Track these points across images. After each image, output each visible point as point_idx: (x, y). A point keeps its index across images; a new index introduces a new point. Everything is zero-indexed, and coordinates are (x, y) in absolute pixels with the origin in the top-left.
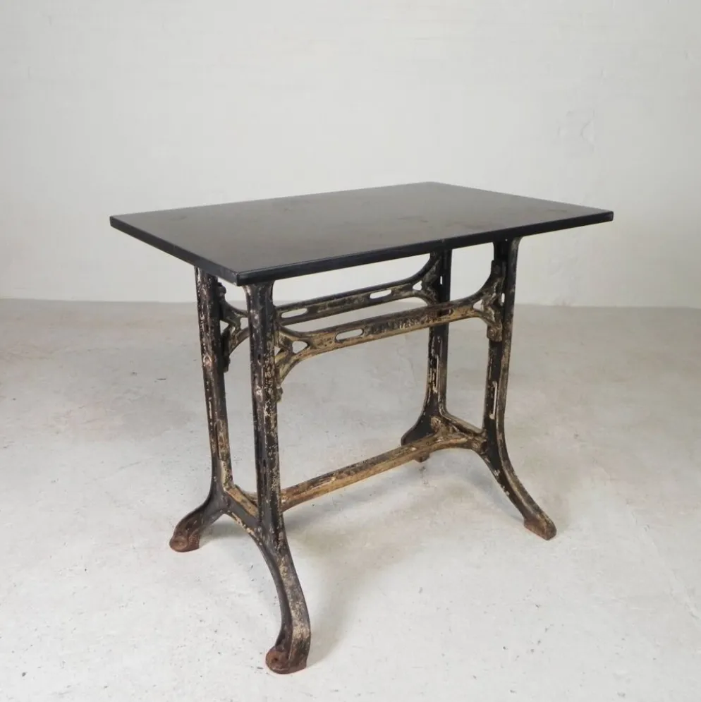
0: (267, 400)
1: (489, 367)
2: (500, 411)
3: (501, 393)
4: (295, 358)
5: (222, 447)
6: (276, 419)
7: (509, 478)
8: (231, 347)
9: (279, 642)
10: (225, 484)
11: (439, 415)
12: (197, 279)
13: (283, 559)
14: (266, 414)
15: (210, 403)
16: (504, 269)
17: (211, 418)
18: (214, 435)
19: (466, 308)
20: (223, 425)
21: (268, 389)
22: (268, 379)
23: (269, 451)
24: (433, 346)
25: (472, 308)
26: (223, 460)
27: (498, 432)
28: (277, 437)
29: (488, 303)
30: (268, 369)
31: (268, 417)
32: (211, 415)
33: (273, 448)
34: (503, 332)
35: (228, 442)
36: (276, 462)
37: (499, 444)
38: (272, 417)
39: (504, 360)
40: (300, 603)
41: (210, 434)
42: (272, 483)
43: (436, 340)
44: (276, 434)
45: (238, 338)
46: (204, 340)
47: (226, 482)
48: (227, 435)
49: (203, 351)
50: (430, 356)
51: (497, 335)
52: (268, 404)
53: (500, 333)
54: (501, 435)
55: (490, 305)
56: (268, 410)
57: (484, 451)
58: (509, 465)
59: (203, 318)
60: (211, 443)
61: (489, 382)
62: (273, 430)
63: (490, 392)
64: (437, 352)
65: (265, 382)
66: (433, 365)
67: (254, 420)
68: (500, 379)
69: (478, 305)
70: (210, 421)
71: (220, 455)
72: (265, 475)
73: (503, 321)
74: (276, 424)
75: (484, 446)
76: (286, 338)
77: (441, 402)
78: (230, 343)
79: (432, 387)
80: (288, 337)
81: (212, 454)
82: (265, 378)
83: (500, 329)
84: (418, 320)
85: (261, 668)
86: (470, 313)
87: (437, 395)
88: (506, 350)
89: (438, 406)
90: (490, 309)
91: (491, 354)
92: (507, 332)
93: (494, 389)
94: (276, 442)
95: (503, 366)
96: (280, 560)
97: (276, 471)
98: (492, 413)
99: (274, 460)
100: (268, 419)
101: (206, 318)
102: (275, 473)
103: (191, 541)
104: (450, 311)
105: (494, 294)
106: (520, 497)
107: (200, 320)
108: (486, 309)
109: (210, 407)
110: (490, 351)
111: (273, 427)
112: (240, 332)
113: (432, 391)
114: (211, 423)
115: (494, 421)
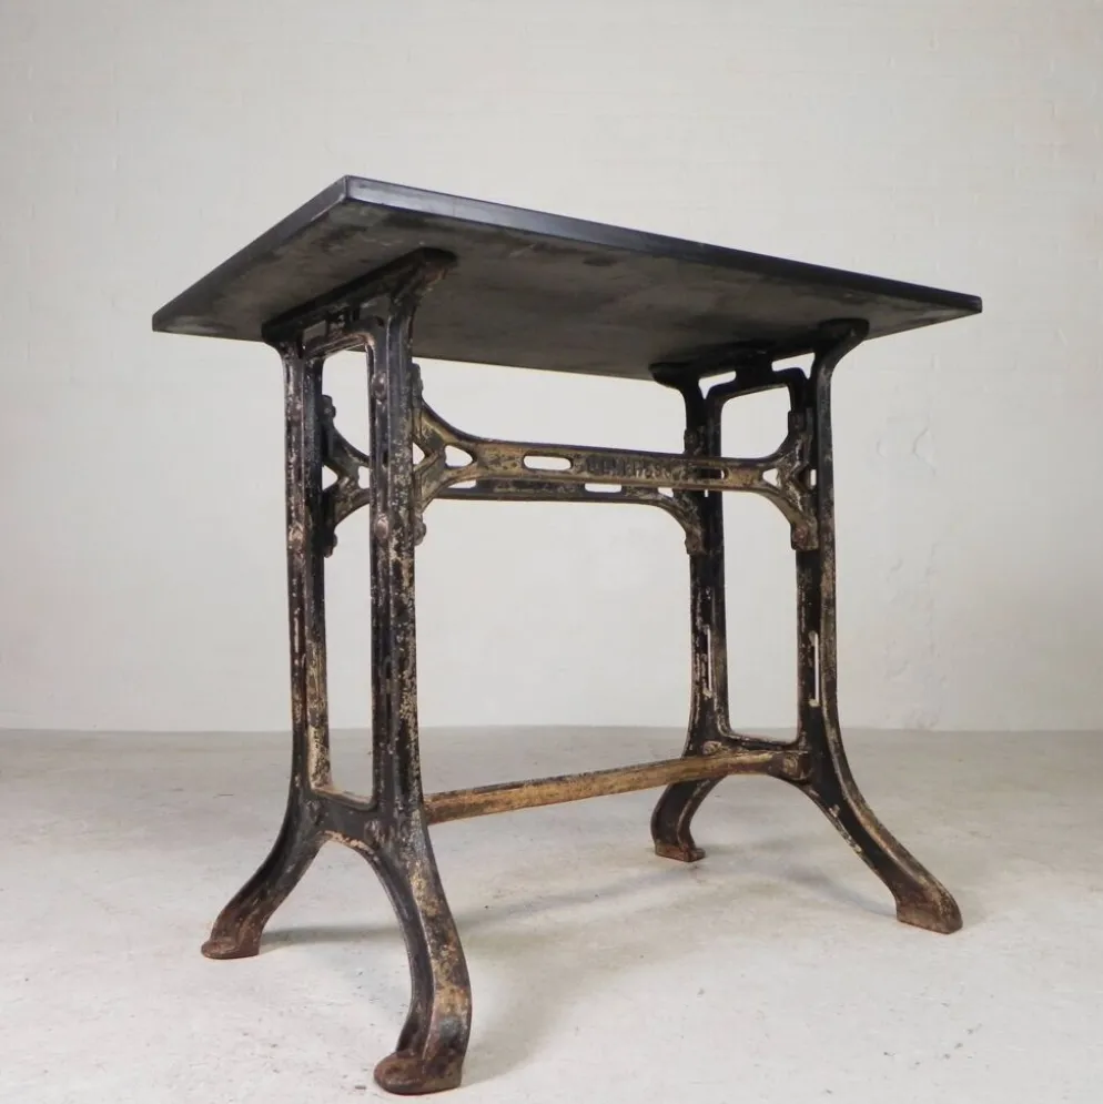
0: (396, 527)
1: (799, 609)
2: (827, 684)
3: (826, 647)
4: (449, 474)
5: (313, 697)
6: (411, 570)
7: (858, 813)
8: (340, 511)
9: (404, 1042)
10: (315, 776)
11: (718, 737)
12: (287, 390)
13: (418, 864)
14: (393, 555)
15: (296, 620)
16: (810, 420)
17: (297, 650)
18: (299, 686)
19: (751, 474)
20: (317, 653)
21: (399, 509)
22: (400, 488)
23: (398, 633)
24: (699, 610)
25: (760, 479)
26: (313, 725)
27: (828, 727)
28: (413, 606)
29: (787, 476)
30: (401, 468)
31: (397, 561)
32: (297, 644)
33: (404, 628)
34: (818, 531)
35: (325, 691)
36: (410, 658)
37: (832, 748)
38: (405, 563)
39: (824, 584)
40: (451, 948)
41: (293, 683)
42: (402, 701)
43: (704, 596)
44: (413, 600)
45: (353, 500)
46: (292, 499)
47: (317, 773)
48: (323, 674)
49: (290, 521)
50: (695, 630)
51: (808, 537)
52: (398, 537)
53: (814, 532)
54: (834, 731)
55: (790, 479)
56: (398, 549)
57: (806, 772)
58: (854, 788)
59: (293, 460)
60: (294, 701)
61: (804, 638)
62: (406, 592)
63: (806, 653)
64: (707, 620)
65: (393, 492)
66: (700, 647)
67: (372, 585)
68: (822, 622)
69: (771, 476)
70: (294, 655)
71: (309, 714)
72: (389, 696)
73: (817, 515)
74: (412, 581)
75: (805, 762)
76: (434, 432)
77: (719, 711)
78: (338, 506)
79: (701, 690)
80: (438, 431)
81: (294, 725)
82: (394, 487)
83: (813, 525)
84: (669, 470)
85: (364, 1088)
86: (757, 484)
87: (711, 700)
88: (827, 565)
89: (714, 720)
90: (792, 488)
91: (801, 583)
92: (826, 532)
93: (813, 648)
94: (411, 617)
95: (824, 595)
96: (413, 865)
97: (410, 678)
98: (814, 697)
99: (407, 651)
100: (397, 566)
101: (299, 459)
102: (408, 682)
103: (242, 936)
104: (723, 474)
105: (798, 464)
106: (883, 844)
107: (288, 463)
108: (785, 487)
109: (296, 629)
110: (799, 576)
111: (406, 583)
112: (358, 491)
113: (702, 696)
114: (297, 662)
115: (819, 709)
